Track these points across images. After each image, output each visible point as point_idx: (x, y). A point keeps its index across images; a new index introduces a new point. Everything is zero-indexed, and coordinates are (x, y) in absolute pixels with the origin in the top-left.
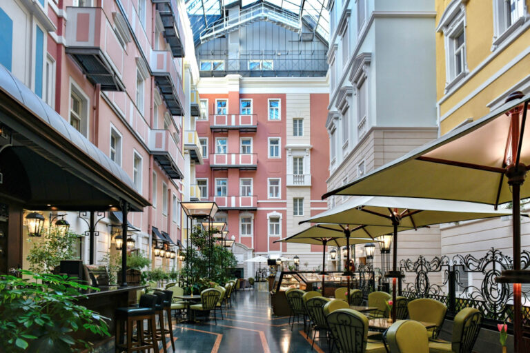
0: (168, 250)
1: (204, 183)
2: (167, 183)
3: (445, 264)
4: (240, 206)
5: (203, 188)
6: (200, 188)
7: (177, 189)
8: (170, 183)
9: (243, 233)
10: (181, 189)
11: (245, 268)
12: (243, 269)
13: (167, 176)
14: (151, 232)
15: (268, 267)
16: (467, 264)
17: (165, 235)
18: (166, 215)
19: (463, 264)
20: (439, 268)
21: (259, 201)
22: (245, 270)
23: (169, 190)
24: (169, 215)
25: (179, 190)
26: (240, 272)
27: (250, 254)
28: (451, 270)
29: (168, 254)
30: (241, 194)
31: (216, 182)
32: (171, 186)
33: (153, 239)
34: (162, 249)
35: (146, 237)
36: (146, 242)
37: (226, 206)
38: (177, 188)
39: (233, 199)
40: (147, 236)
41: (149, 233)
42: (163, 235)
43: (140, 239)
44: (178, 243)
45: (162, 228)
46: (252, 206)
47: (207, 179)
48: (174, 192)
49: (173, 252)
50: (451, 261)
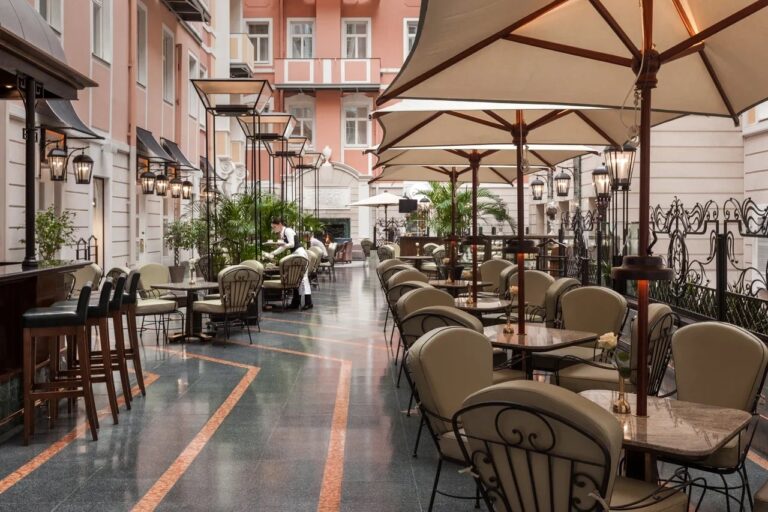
0: (176, 180)
1: (263, 28)
2: (175, 31)
3: (712, 218)
4: (343, 81)
5: (262, 39)
6: (253, 41)
7: (199, 45)
8: (180, 31)
9: (350, 139)
10: (209, 45)
11: (352, 218)
12: (348, 220)
13: (174, 15)
14: (134, 140)
15: (402, 217)
16: (744, 217)
17: (170, 147)
18: (173, 102)
19: (740, 218)
20: (703, 227)
21: (383, 70)
22: (352, 224)
23: (179, 47)
24: (178, 102)
25: (204, 45)
26: (342, 226)
27: (364, 188)
28: (721, 232)
29: (176, 188)
30: (344, 54)
31: (290, 28)
32: (183, 38)
33: (138, 156)
34: (161, 178)
35: (120, 152)
36: (123, 162)
37: (311, 81)
38: (198, 41)
39: (327, 64)
40: (126, 148)
41: (129, 143)
42: (165, 147)
43: (109, 158)
44: (202, 165)
45: (162, 132)
46: (368, 81)
47: (270, 20)
48: (190, 50)
49: (187, 184)
50: (721, 213)
